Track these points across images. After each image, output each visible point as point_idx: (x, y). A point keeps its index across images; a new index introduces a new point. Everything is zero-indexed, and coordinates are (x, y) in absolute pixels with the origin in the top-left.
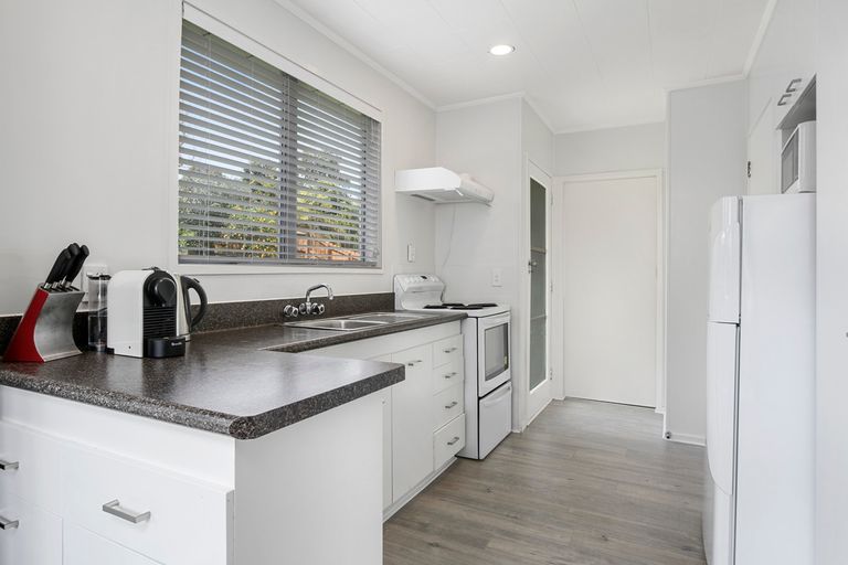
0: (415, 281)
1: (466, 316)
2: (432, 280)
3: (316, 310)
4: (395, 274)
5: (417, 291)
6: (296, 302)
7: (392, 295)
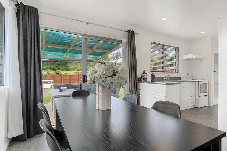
0: (186, 75)
1: (196, 81)
2: (190, 75)
3: (168, 79)
4: (181, 74)
5: (186, 77)
6: (165, 78)
7: (181, 77)
